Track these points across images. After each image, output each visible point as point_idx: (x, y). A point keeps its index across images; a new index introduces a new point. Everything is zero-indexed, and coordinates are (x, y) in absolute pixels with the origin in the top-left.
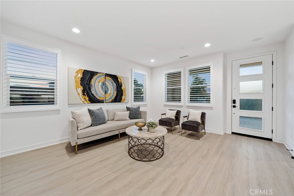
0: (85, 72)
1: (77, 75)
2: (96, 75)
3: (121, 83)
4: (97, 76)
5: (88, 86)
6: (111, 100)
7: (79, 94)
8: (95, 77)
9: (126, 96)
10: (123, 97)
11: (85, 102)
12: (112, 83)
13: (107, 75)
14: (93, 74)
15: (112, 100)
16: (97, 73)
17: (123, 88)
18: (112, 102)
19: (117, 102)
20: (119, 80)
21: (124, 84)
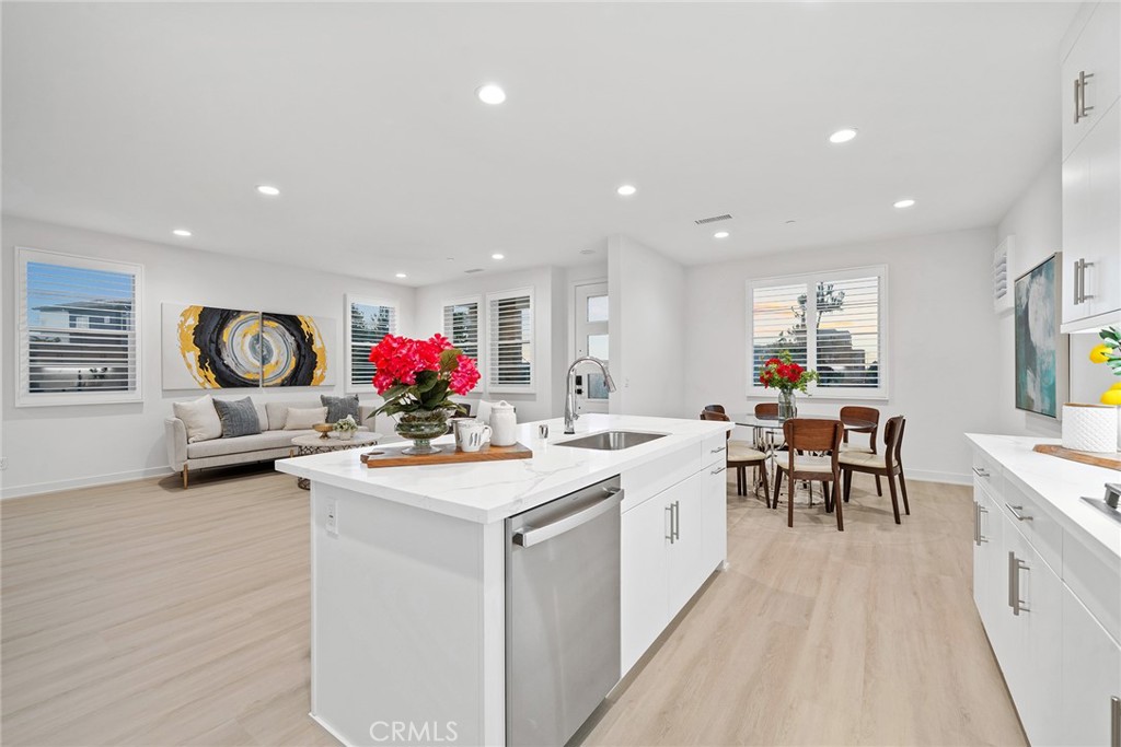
0: (206, 314)
1: (186, 321)
2: (234, 317)
3: (311, 335)
4: (238, 320)
5: (213, 346)
6: (279, 381)
7: (189, 366)
8: (232, 324)
9: (325, 368)
10: (317, 372)
11: (207, 385)
12: (283, 336)
13: (267, 316)
14: (226, 316)
15: (283, 381)
16: (239, 312)
17: (316, 347)
18: (282, 385)
19: (299, 385)
20: (304, 326)
21: (321, 338)
